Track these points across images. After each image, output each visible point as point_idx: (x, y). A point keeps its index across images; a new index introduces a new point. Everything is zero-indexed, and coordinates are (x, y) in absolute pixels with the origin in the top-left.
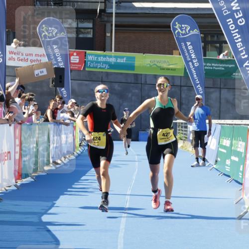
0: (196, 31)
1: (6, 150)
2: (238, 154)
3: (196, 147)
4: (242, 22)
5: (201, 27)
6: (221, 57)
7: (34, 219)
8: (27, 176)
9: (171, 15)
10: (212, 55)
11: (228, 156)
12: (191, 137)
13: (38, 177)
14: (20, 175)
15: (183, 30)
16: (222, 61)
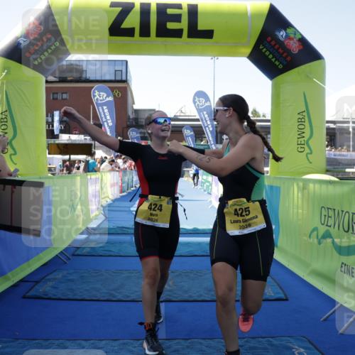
0: (192, 133)
1: (115, 181)
2: (208, 182)
3: (194, 179)
4: (211, 129)
5: (194, 131)
6: (202, 143)
7: (128, 209)
8: (124, 192)
9: (182, 126)
10: (198, 143)
11: (204, 183)
12: (192, 176)
13: (129, 193)
14: (121, 192)
15: (188, 132)
16: (202, 145)
